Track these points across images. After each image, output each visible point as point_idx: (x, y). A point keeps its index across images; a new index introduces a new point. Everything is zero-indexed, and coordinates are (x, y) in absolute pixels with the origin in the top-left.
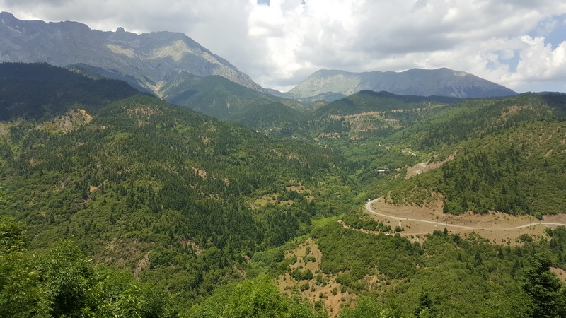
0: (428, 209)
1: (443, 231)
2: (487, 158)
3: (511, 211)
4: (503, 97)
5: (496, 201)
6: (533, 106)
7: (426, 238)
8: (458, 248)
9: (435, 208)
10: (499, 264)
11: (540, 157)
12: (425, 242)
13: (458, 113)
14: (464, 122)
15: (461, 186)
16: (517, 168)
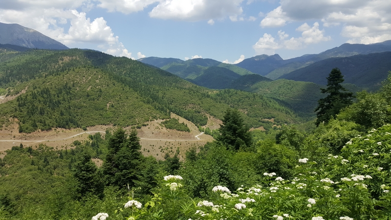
0: (6, 131)
1: (19, 146)
2: (49, 91)
3: (67, 127)
4: (59, 50)
5: (56, 120)
6: (79, 57)
7: (6, 153)
8: (31, 157)
9: (13, 130)
10: (60, 162)
11: (84, 90)
12: (6, 156)
13: (28, 59)
14: (33, 66)
15: (31, 112)
16: (70, 98)
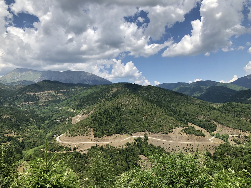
0: (87, 136)
1: (95, 146)
2: (108, 111)
3: (121, 133)
4: (108, 85)
5: (115, 129)
6: (121, 88)
7: (88, 151)
8: (103, 153)
9: (90, 136)
10: (120, 157)
11: (128, 109)
12: (88, 152)
13: (92, 91)
14: (95, 95)
15: (100, 125)
16: (120, 114)
